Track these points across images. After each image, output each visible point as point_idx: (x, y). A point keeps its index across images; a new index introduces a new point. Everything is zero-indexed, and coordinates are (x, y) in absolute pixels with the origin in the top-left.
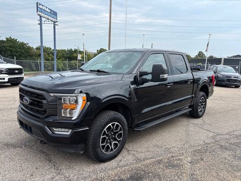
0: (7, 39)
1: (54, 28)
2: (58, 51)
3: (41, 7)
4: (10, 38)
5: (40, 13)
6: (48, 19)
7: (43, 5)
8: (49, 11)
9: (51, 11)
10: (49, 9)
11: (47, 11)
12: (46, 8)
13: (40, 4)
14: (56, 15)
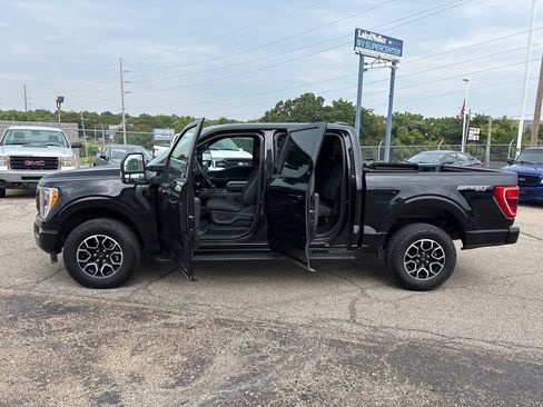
0: (334, 103)
1: (393, 74)
2: (399, 120)
3: (364, 36)
4: (341, 101)
5: (362, 50)
6: (379, 58)
7: (369, 33)
8: (383, 41)
9: (388, 39)
10: (383, 37)
11: (377, 43)
12: (377, 35)
13: (363, 31)
14: (400, 47)
